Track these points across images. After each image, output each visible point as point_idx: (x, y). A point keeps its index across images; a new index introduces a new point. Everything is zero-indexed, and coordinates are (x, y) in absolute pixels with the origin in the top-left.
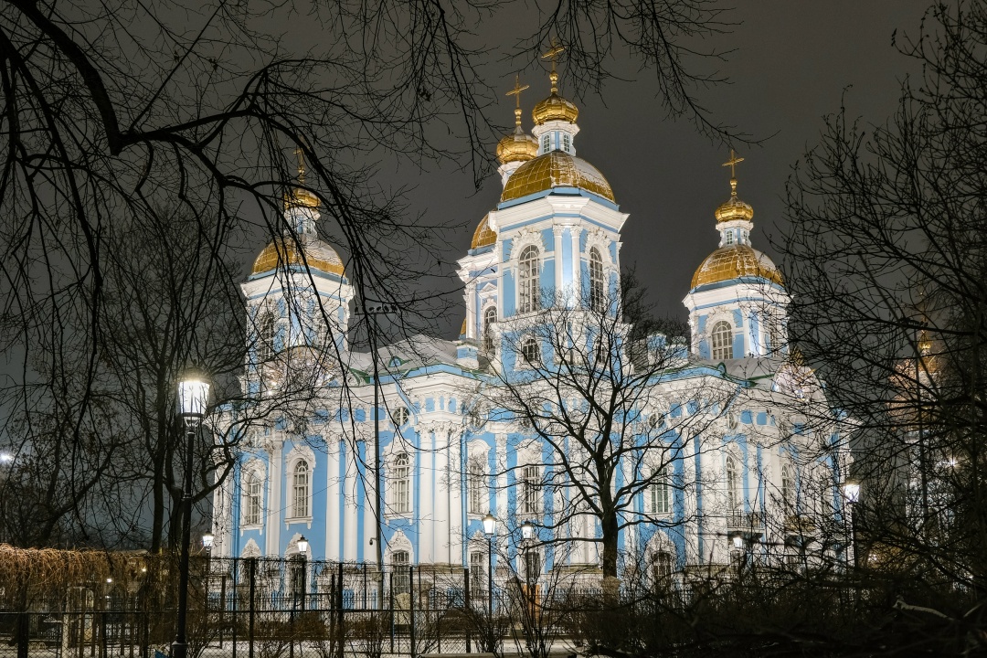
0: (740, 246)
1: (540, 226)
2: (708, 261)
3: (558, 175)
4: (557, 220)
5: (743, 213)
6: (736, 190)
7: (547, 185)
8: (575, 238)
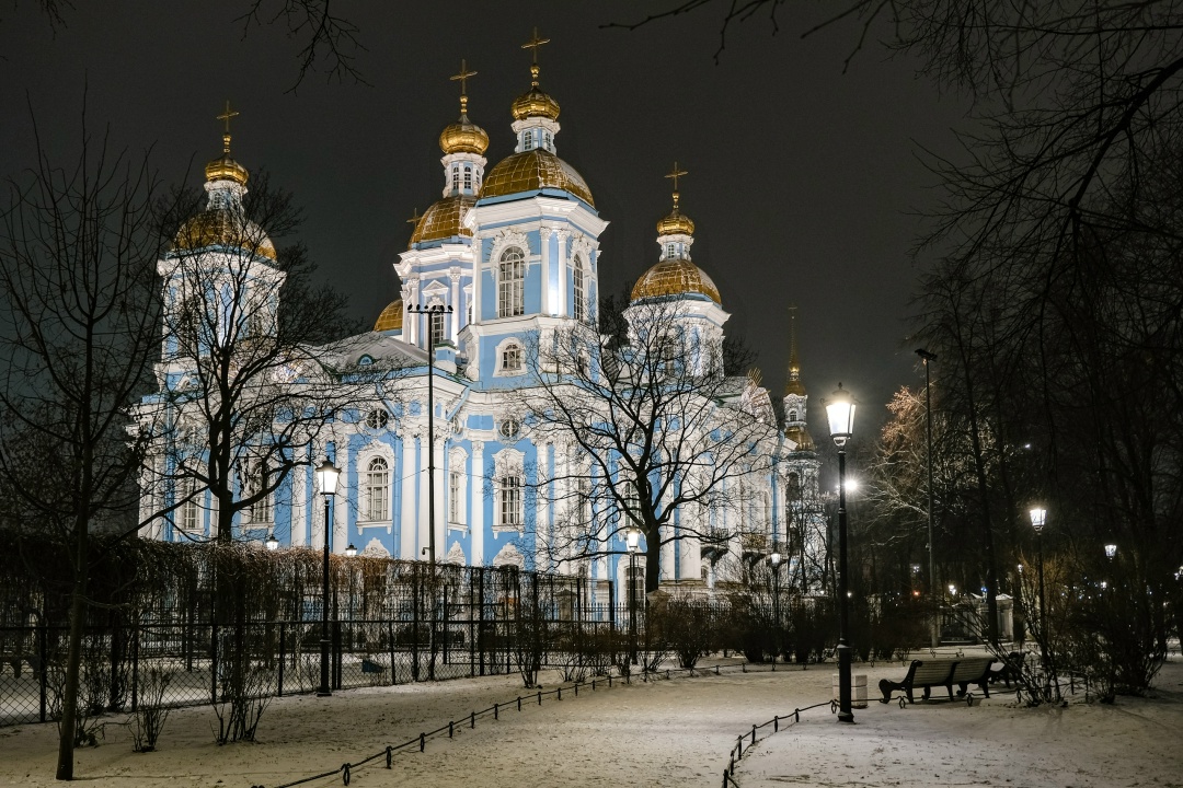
0: (682, 261)
1: (525, 227)
2: (651, 274)
3: (546, 176)
4: (544, 222)
5: (685, 228)
6: (678, 203)
7: (534, 185)
8: (562, 243)
